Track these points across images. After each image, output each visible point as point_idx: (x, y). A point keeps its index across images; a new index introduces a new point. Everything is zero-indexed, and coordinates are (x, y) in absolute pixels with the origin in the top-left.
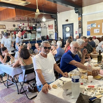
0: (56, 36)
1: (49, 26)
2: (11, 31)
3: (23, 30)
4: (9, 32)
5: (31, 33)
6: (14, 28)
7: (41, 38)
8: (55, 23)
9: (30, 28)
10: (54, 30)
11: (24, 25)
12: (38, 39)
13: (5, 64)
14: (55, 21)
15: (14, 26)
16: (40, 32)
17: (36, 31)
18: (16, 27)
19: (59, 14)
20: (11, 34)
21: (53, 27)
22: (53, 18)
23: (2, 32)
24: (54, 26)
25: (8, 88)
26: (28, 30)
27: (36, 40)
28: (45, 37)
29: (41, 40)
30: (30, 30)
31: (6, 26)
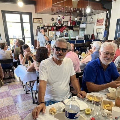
0: (105, 35)
1: (98, 21)
2: (48, 27)
3: (63, 26)
4: (46, 28)
5: (72, 29)
6: (52, 23)
7: (83, 37)
8: (107, 17)
9: (72, 23)
10: (103, 27)
11: (63, 18)
12: (79, 38)
13: (23, 66)
14: (107, 14)
15: (53, 20)
16: (84, 29)
17: (79, 27)
18: (55, 21)
19: (115, 2)
20: (47, 30)
21: (103, 22)
22: (105, 9)
23: (38, 27)
24: (105, 20)
25: (26, 93)
26: (69, 26)
27: (76, 39)
28: (89, 36)
29: (83, 39)
30: (71, 25)
31: (43, 20)
